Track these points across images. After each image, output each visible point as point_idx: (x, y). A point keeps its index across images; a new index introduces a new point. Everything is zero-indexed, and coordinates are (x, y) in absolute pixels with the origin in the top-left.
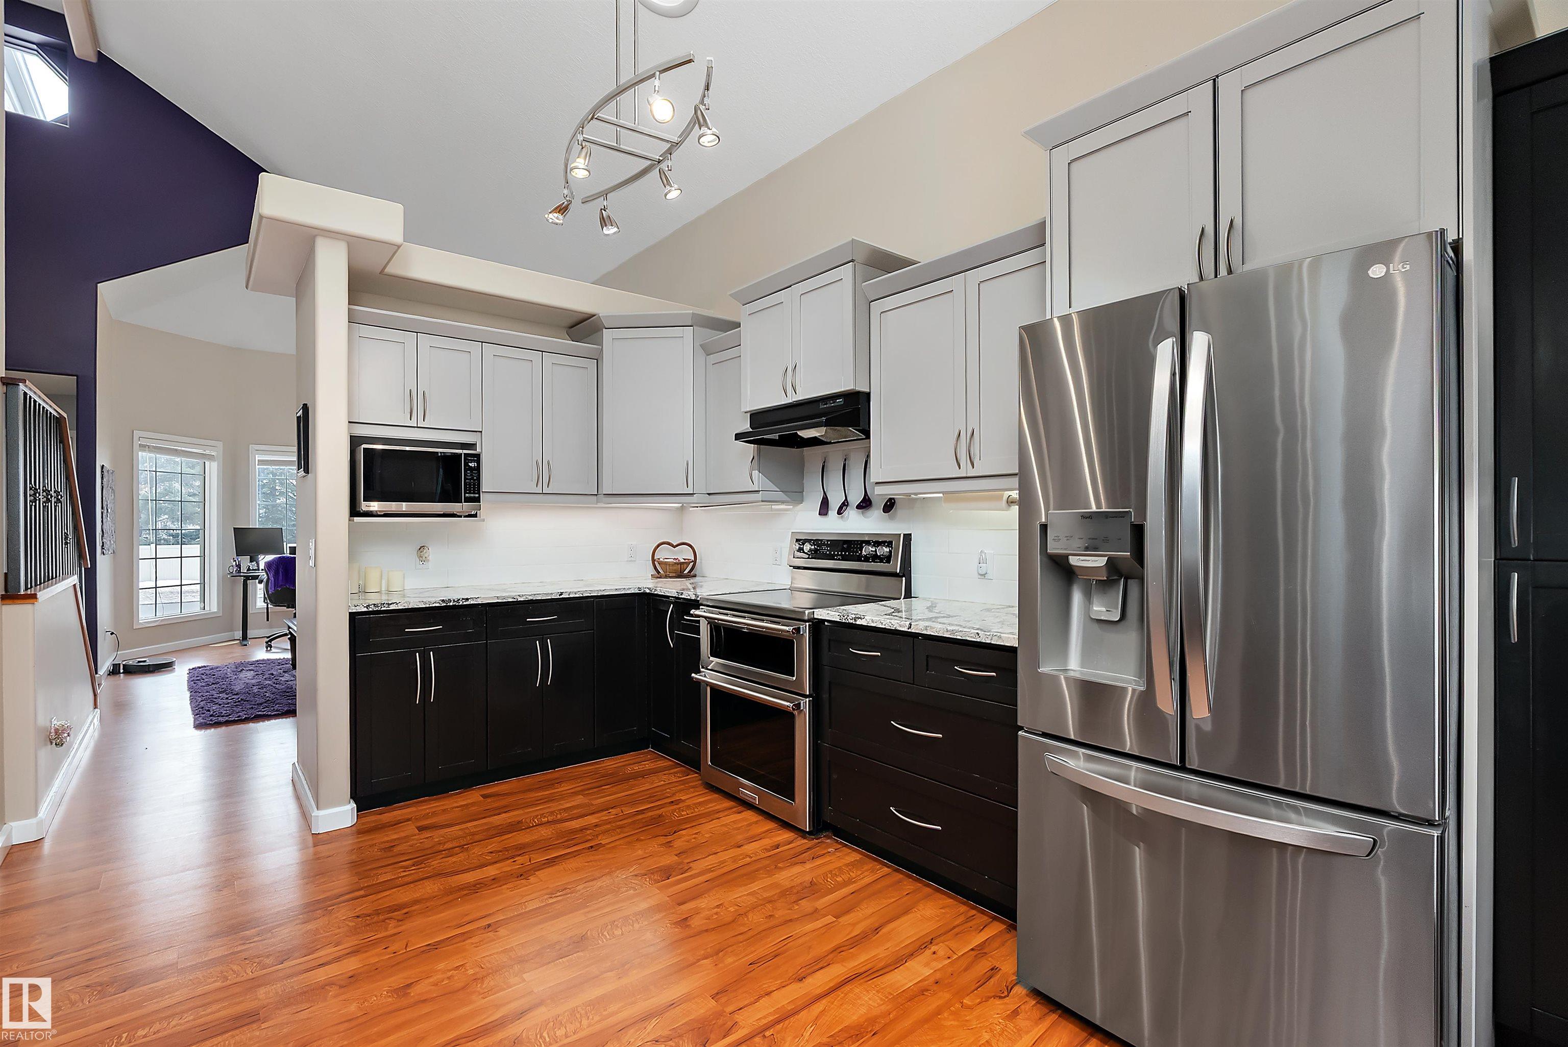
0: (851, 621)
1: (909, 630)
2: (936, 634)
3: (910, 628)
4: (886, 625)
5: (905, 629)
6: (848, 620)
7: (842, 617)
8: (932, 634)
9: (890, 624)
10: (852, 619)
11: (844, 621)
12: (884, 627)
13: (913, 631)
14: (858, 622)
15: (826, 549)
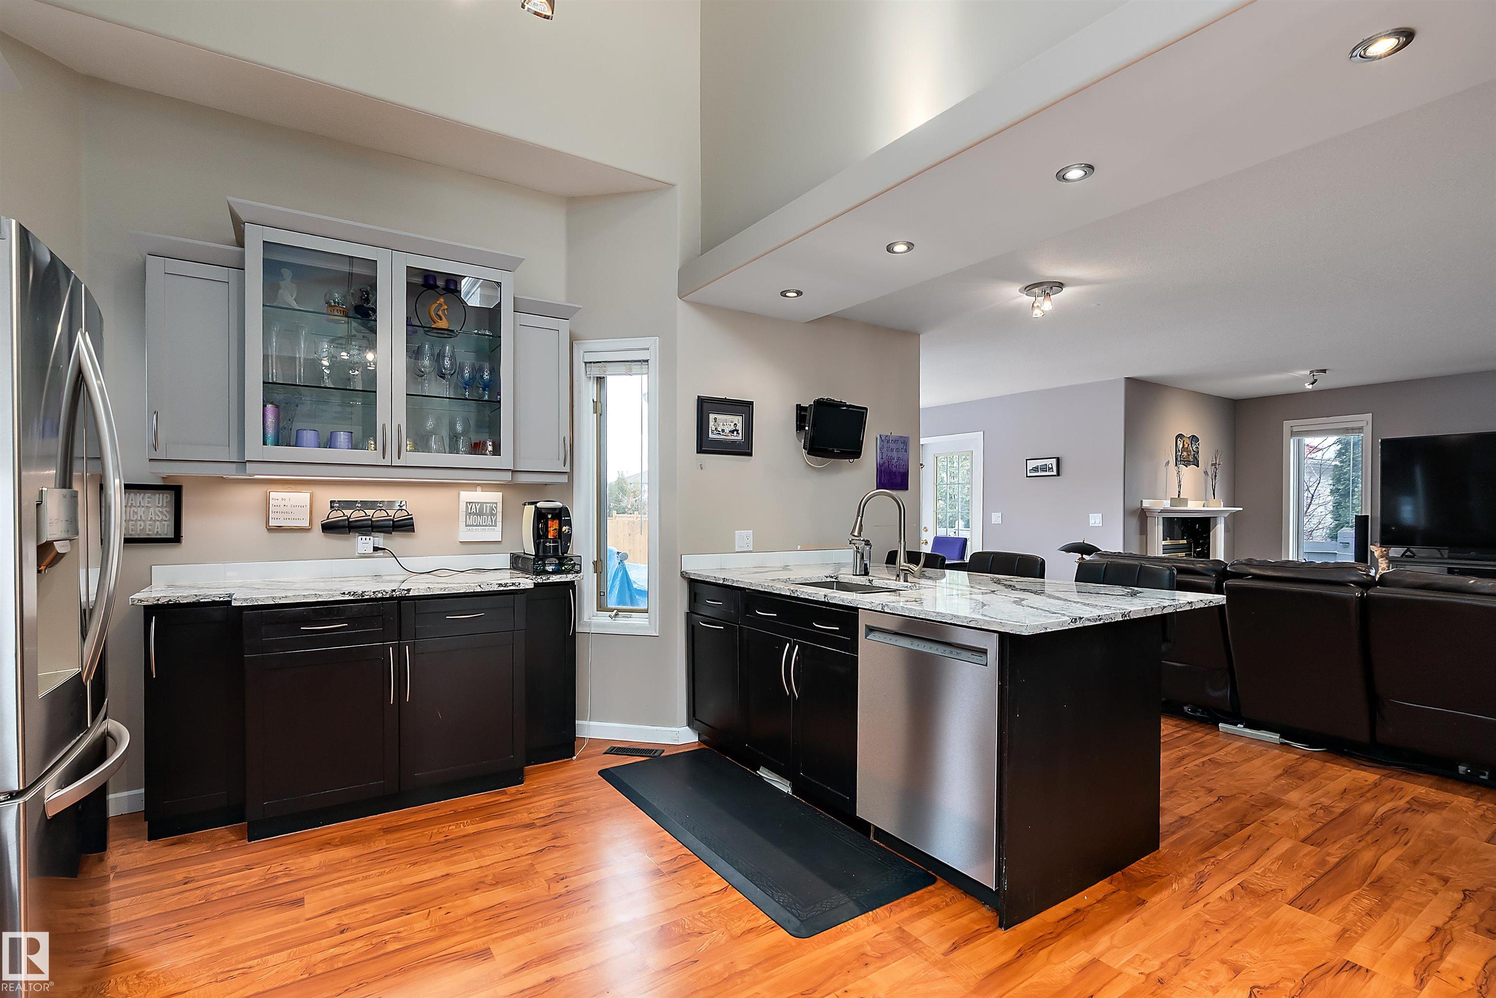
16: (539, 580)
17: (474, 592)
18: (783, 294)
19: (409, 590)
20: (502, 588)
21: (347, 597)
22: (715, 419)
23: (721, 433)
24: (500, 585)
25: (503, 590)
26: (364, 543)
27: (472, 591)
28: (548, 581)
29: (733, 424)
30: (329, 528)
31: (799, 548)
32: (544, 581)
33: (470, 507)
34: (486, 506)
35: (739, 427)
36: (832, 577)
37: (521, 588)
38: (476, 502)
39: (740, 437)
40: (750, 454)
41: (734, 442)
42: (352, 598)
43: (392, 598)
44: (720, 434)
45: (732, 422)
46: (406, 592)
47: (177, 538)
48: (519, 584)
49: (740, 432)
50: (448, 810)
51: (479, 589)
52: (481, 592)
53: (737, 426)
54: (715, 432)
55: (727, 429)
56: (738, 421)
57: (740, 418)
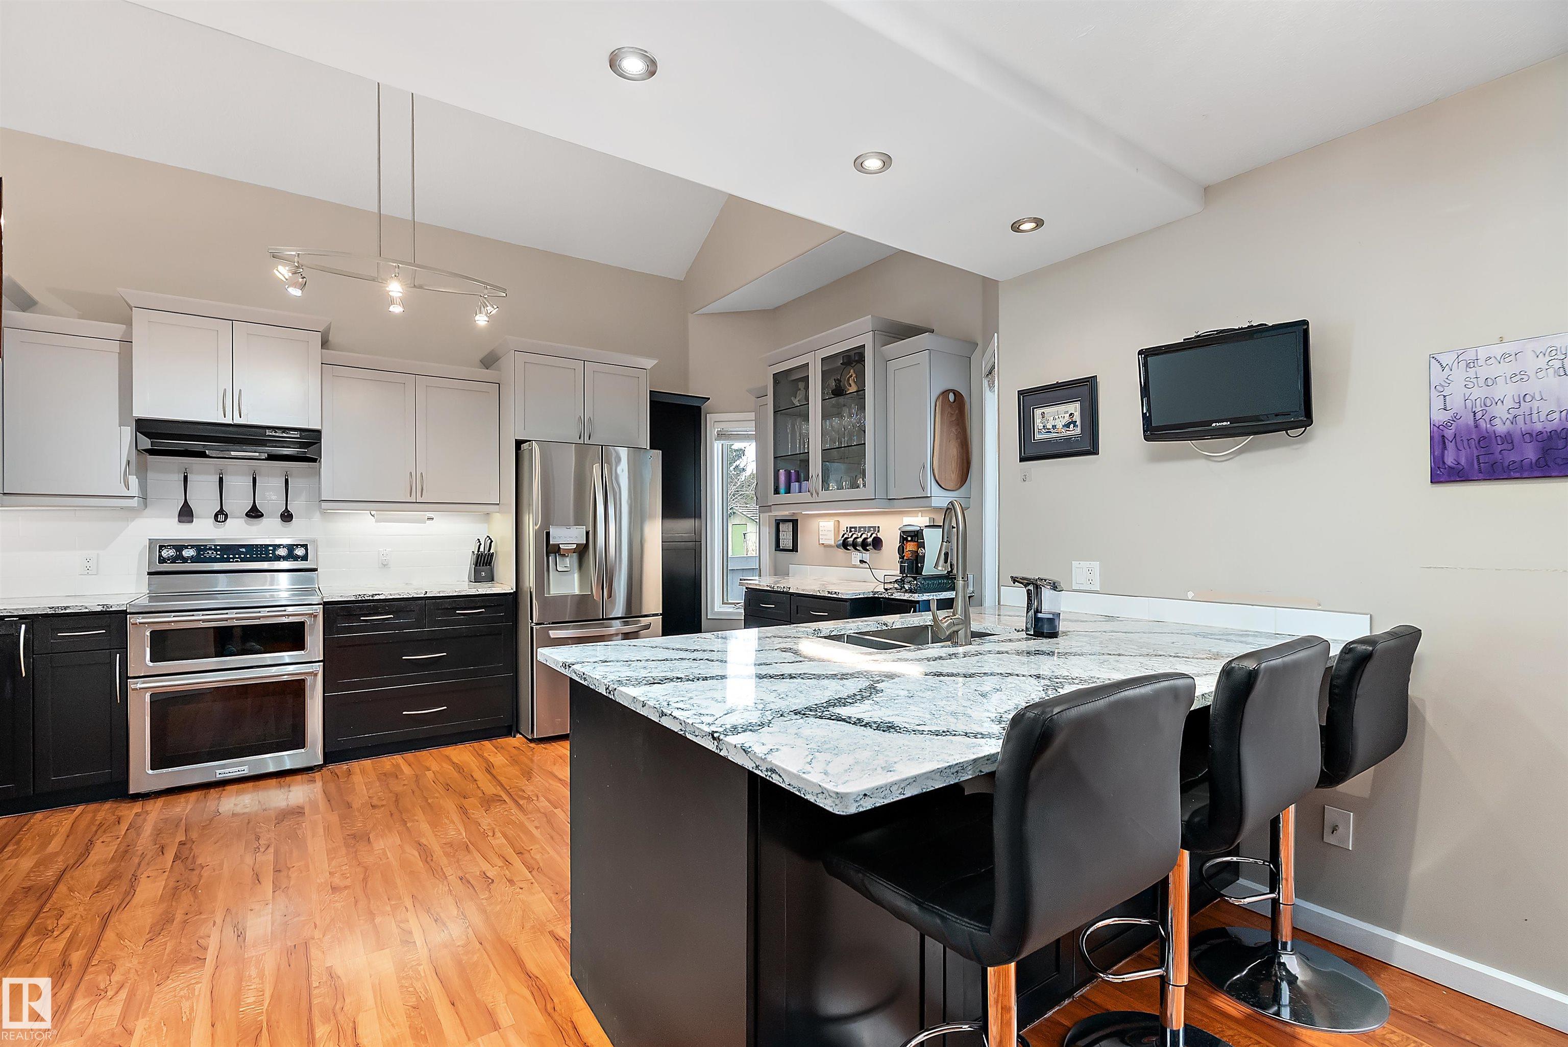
0: (368, 598)
5: (422, 596)
6: (365, 597)
7: (358, 596)
10: (370, 597)
11: (360, 599)
14: (376, 598)
15: (215, 553)
17: (817, 595)
20: (829, 595)
22: (1043, 415)
23: (1052, 430)
28: (892, 597)
29: (1068, 415)
31: (1190, 595)
32: (890, 597)
35: (1077, 417)
37: (839, 597)
39: (1078, 430)
40: (1097, 451)
41: (1068, 440)
42: (770, 589)
44: (1051, 432)
45: (1066, 412)
47: (795, 549)
48: (839, 593)
49: (1079, 423)
53: (1073, 417)
54: (1043, 430)
55: (1060, 424)
56: (1074, 408)
57: (1078, 405)
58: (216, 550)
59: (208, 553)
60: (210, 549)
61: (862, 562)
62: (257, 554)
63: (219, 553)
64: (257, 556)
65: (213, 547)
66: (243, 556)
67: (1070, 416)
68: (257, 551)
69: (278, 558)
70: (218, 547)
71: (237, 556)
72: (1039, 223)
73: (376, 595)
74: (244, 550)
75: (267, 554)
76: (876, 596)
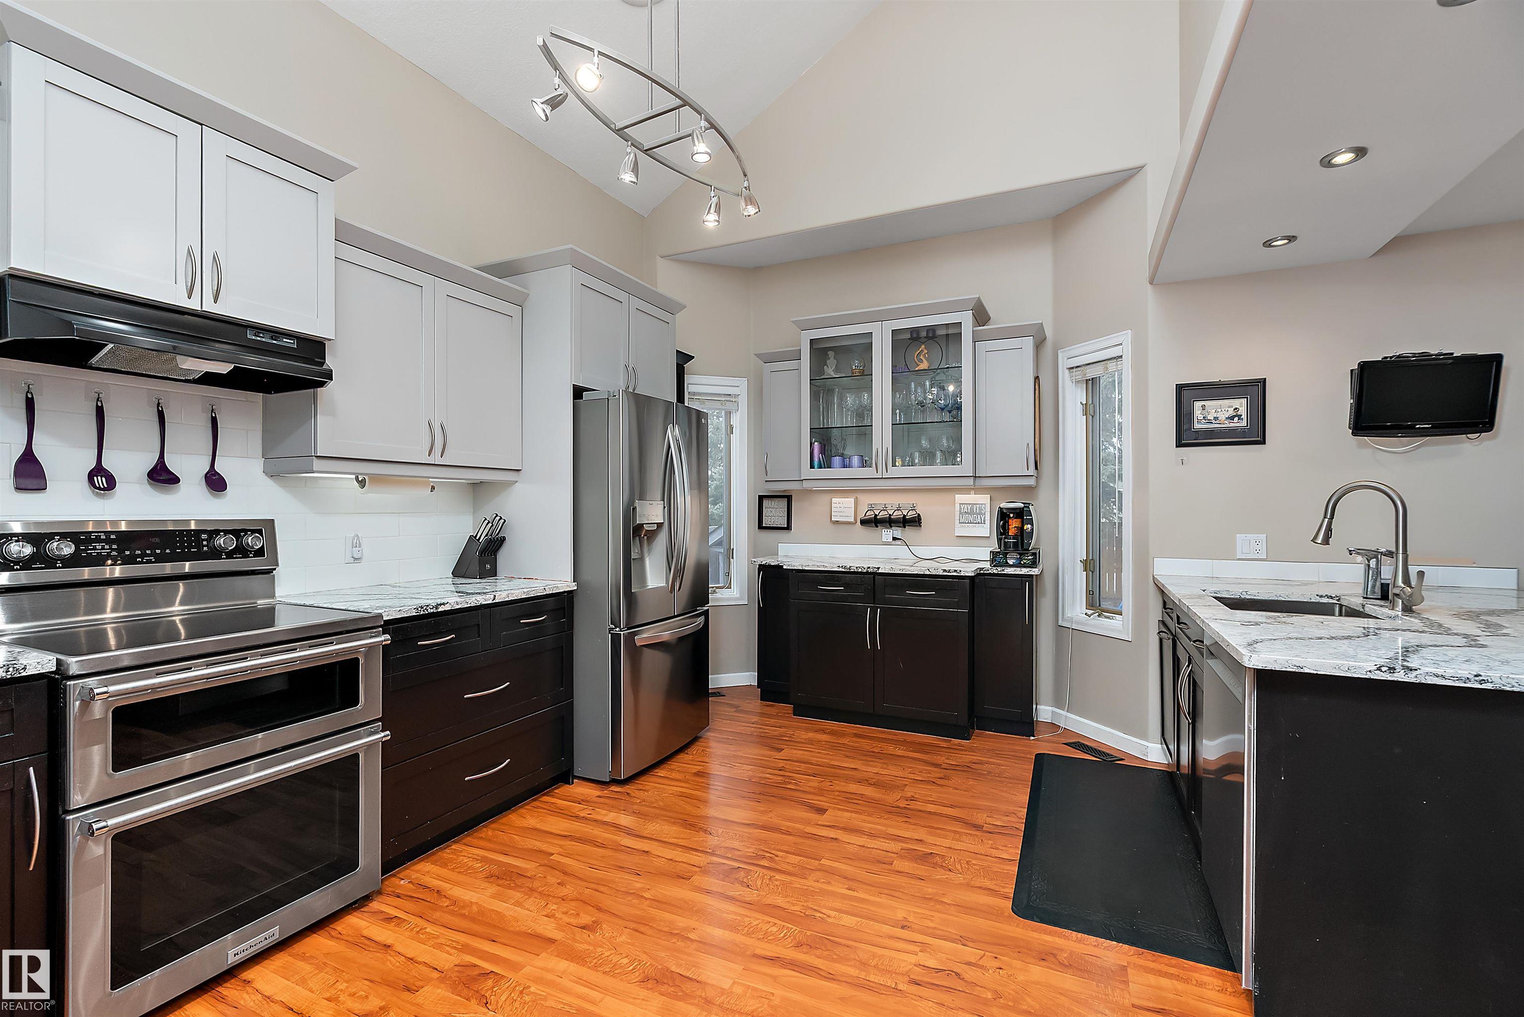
0: (432, 611)
1: (494, 601)
2: (516, 598)
3: (495, 599)
4: (472, 603)
5: (490, 602)
6: (427, 610)
7: (419, 609)
8: (513, 599)
9: (476, 601)
10: (432, 608)
11: (422, 613)
12: (469, 605)
13: (497, 601)
14: (441, 609)
15: (107, 547)
16: (994, 571)
17: (924, 574)
18: (1268, 244)
19: (878, 568)
20: (946, 574)
21: (841, 569)
22: (1203, 407)
23: (1213, 421)
24: (945, 571)
25: (947, 575)
26: (887, 534)
27: (923, 573)
28: (1003, 572)
29: (1232, 409)
30: (864, 522)
32: (999, 572)
33: (962, 508)
34: (976, 507)
35: (1243, 411)
36: (1332, 598)
37: (962, 574)
38: (968, 504)
39: (1244, 423)
40: (1263, 442)
41: (1233, 430)
42: (843, 570)
43: (867, 573)
44: (1212, 423)
45: (1230, 407)
46: (876, 569)
47: (788, 528)
48: (960, 571)
49: (1244, 416)
50: (901, 738)
51: (928, 573)
52: (930, 574)
53: (1238, 411)
54: (1204, 421)
55: (1222, 416)
56: (1241, 405)
57: (1244, 401)
58: (108, 541)
59: (95, 547)
60: (98, 540)
61: (894, 539)
62: (183, 549)
63: (114, 547)
64: (183, 551)
65: (103, 537)
66: (158, 551)
67: (1234, 410)
68: (182, 542)
69: (216, 553)
70: (113, 537)
71: (148, 552)
72: (1291, 239)
73: (441, 604)
74: (157, 540)
75: (199, 545)
76: (982, 572)
